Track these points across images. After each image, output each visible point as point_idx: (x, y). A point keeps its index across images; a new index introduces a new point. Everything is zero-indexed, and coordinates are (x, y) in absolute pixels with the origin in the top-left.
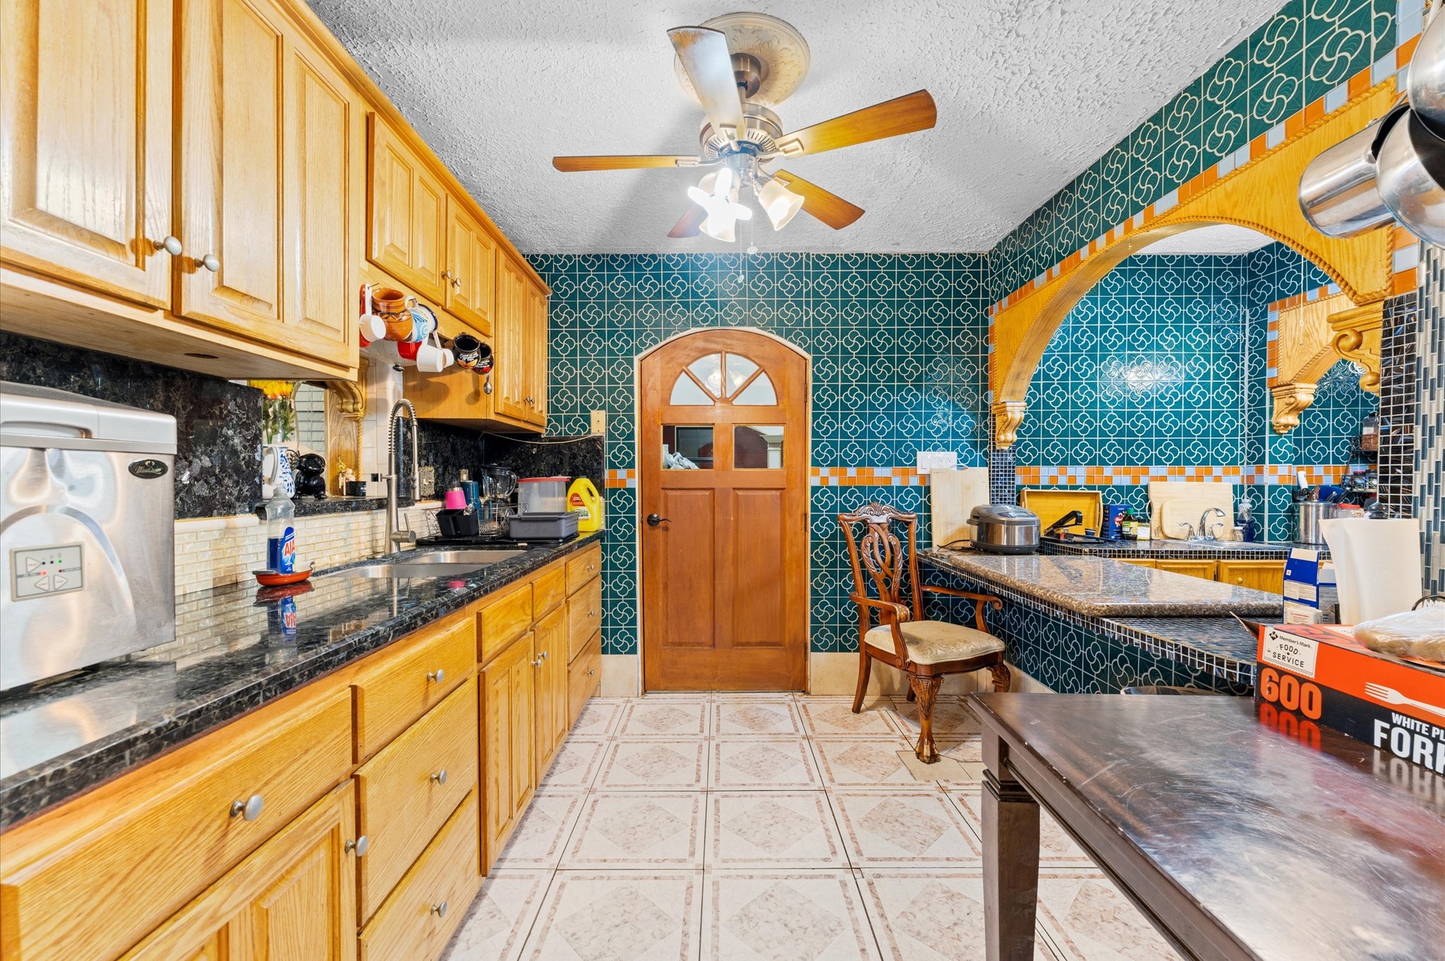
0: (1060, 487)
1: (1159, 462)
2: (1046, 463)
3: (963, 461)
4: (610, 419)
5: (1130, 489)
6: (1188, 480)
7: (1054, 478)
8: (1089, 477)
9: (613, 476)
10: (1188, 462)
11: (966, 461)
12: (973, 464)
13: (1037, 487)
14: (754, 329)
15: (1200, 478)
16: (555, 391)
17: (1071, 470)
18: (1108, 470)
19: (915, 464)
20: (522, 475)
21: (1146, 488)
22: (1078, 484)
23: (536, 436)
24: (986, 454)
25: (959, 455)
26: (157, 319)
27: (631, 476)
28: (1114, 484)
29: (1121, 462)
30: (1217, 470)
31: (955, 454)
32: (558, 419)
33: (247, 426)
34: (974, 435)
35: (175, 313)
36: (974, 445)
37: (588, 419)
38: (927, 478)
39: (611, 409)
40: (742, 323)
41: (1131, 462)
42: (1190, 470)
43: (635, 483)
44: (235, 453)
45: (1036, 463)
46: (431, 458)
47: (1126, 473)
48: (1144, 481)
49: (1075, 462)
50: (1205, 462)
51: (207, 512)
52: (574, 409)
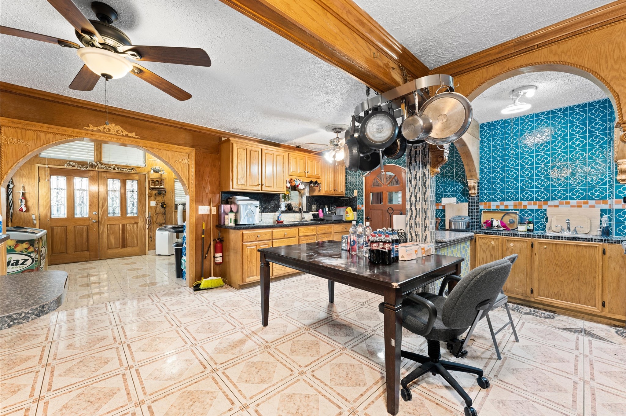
0: (501, 210)
1: (554, 199)
2: (494, 200)
3: (458, 200)
4: (358, 192)
5: (537, 211)
6: (571, 207)
7: (498, 206)
8: (515, 206)
9: (359, 206)
10: (572, 199)
11: (459, 201)
12: (463, 201)
13: (491, 210)
14: (392, 164)
15: (579, 206)
16: (347, 186)
17: (506, 203)
18: (525, 203)
19: (441, 202)
20: (337, 207)
21: (546, 210)
22: (509, 208)
23: (343, 197)
24: (468, 198)
25: (457, 199)
26: (260, 191)
27: (363, 206)
28: (528, 208)
29: (532, 199)
30: (591, 202)
31: (456, 198)
32: (347, 192)
33: (278, 200)
34: (463, 191)
35: (261, 190)
36: (463, 195)
37: (353, 192)
38: (444, 207)
39: (359, 189)
40: (389, 163)
41: (537, 199)
42: (573, 202)
43: (364, 208)
44: (276, 204)
45: (490, 200)
46: (315, 203)
47: (535, 204)
48: (544, 207)
49: (508, 200)
50: (584, 198)
51: (272, 212)
52: (351, 190)
